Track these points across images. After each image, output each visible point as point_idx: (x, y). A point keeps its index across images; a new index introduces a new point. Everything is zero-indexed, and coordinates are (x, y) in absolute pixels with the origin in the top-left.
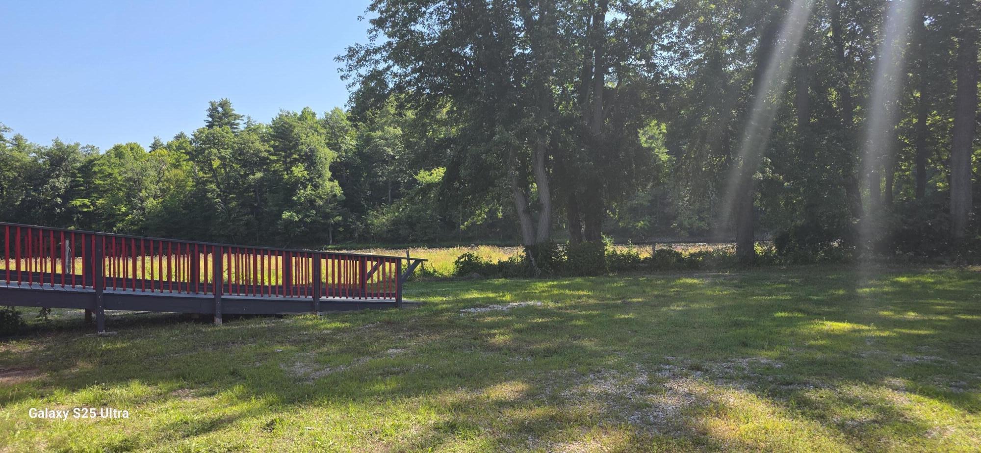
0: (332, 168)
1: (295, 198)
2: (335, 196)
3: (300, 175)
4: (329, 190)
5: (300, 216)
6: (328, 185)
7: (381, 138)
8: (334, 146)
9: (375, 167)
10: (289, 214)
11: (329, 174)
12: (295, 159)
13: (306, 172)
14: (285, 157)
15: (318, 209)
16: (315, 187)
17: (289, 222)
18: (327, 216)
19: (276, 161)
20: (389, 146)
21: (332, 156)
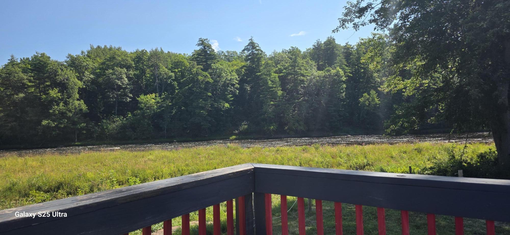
0: (81, 91)
1: (51, 111)
2: (81, 110)
3: (55, 96)
4: (77, 106)
5: (56, 123)
6: (77, 103)
7: (112, 74)
8: (80, 79)
9: (107, 92)
10: (47, 122)
11: (77, 96)
12: (48, 86)
13: (59, 94)
14: (39, 84)
15: (69, 118)
16: (66, 103)
17: (48, 127)
18: (74, 123)
19: (32, 86)
20: (118, 80)
21: (80, 84)
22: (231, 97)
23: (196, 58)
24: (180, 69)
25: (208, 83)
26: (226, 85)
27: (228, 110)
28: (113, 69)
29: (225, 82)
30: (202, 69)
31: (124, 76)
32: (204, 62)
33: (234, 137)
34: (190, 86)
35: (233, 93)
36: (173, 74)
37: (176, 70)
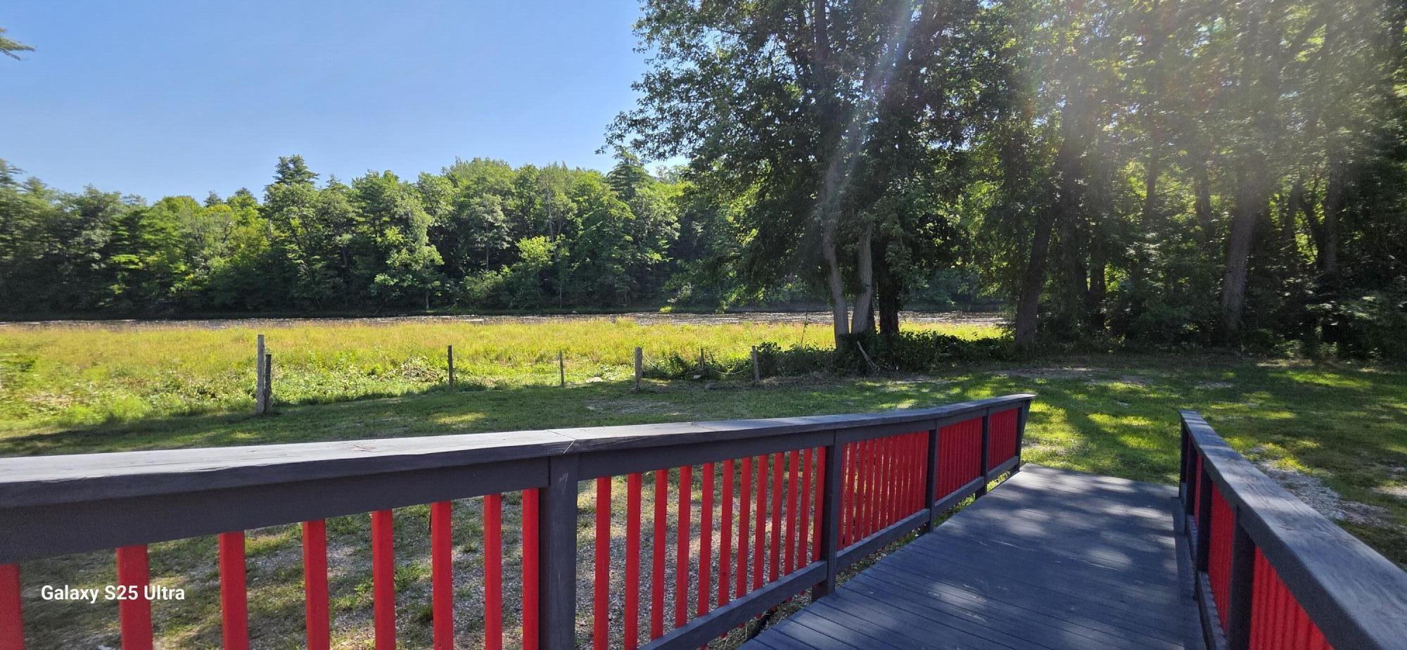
0: (431, 232)
1: (389, 262)
2: (433, 261)
3: (394, 238)
4: (426, 254)
5: (395, 280)
6: (426, 250)
7: (480, 204)
8: (430, 210)
9: (473, 233)
10: (383, 278)
11: (426, 239)
12: (385, 222)
13: (400, 236)
14: (374, 219)
15: (415, 273)
16: (411, 251)
17: (383, 286)
18: (424, 281)
19: (364, 223)
20: (488, 213)
21: (430, 220)
22: (667, 244)
23: (612, 178)
24: (586, 197)
25: (628, 220)
26: (656, 224)
27: (658, 266)
28: (481, 197)
29: (655, 219)
30: (617, 197)
31: (498, 209)
32: (625, 185)
33: (669, 308)
34: (598, 225)
35: (670, 238)
36: (574, 205)
37: (581, 199)
